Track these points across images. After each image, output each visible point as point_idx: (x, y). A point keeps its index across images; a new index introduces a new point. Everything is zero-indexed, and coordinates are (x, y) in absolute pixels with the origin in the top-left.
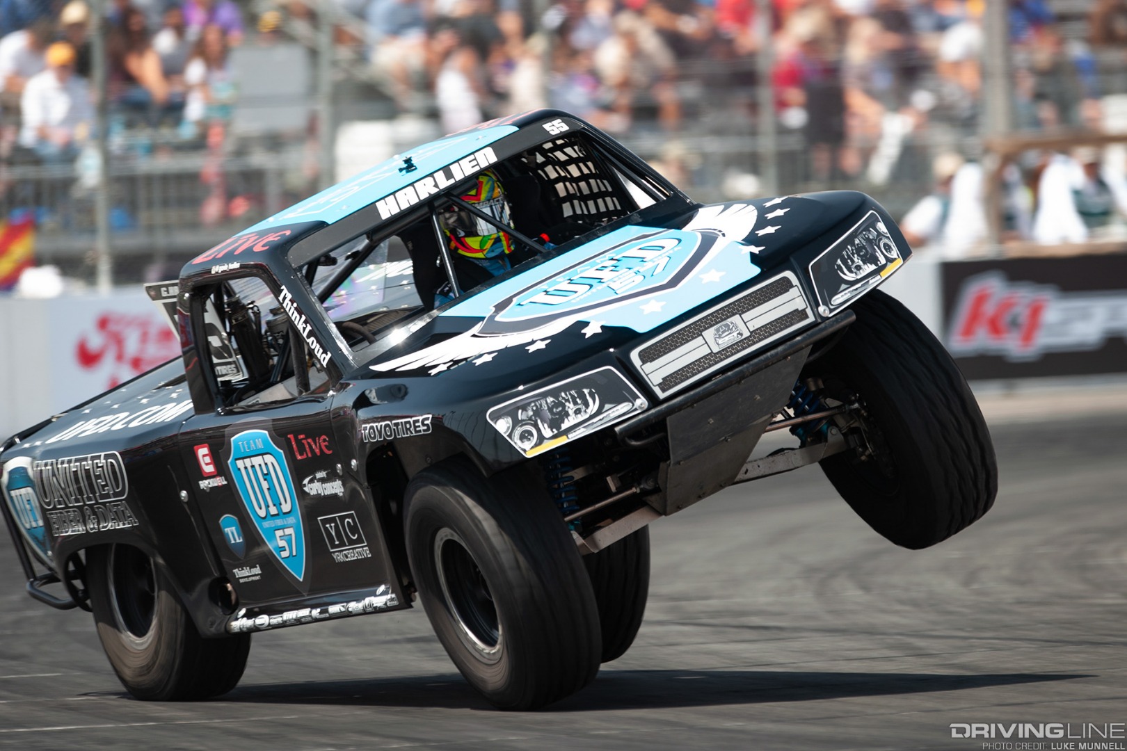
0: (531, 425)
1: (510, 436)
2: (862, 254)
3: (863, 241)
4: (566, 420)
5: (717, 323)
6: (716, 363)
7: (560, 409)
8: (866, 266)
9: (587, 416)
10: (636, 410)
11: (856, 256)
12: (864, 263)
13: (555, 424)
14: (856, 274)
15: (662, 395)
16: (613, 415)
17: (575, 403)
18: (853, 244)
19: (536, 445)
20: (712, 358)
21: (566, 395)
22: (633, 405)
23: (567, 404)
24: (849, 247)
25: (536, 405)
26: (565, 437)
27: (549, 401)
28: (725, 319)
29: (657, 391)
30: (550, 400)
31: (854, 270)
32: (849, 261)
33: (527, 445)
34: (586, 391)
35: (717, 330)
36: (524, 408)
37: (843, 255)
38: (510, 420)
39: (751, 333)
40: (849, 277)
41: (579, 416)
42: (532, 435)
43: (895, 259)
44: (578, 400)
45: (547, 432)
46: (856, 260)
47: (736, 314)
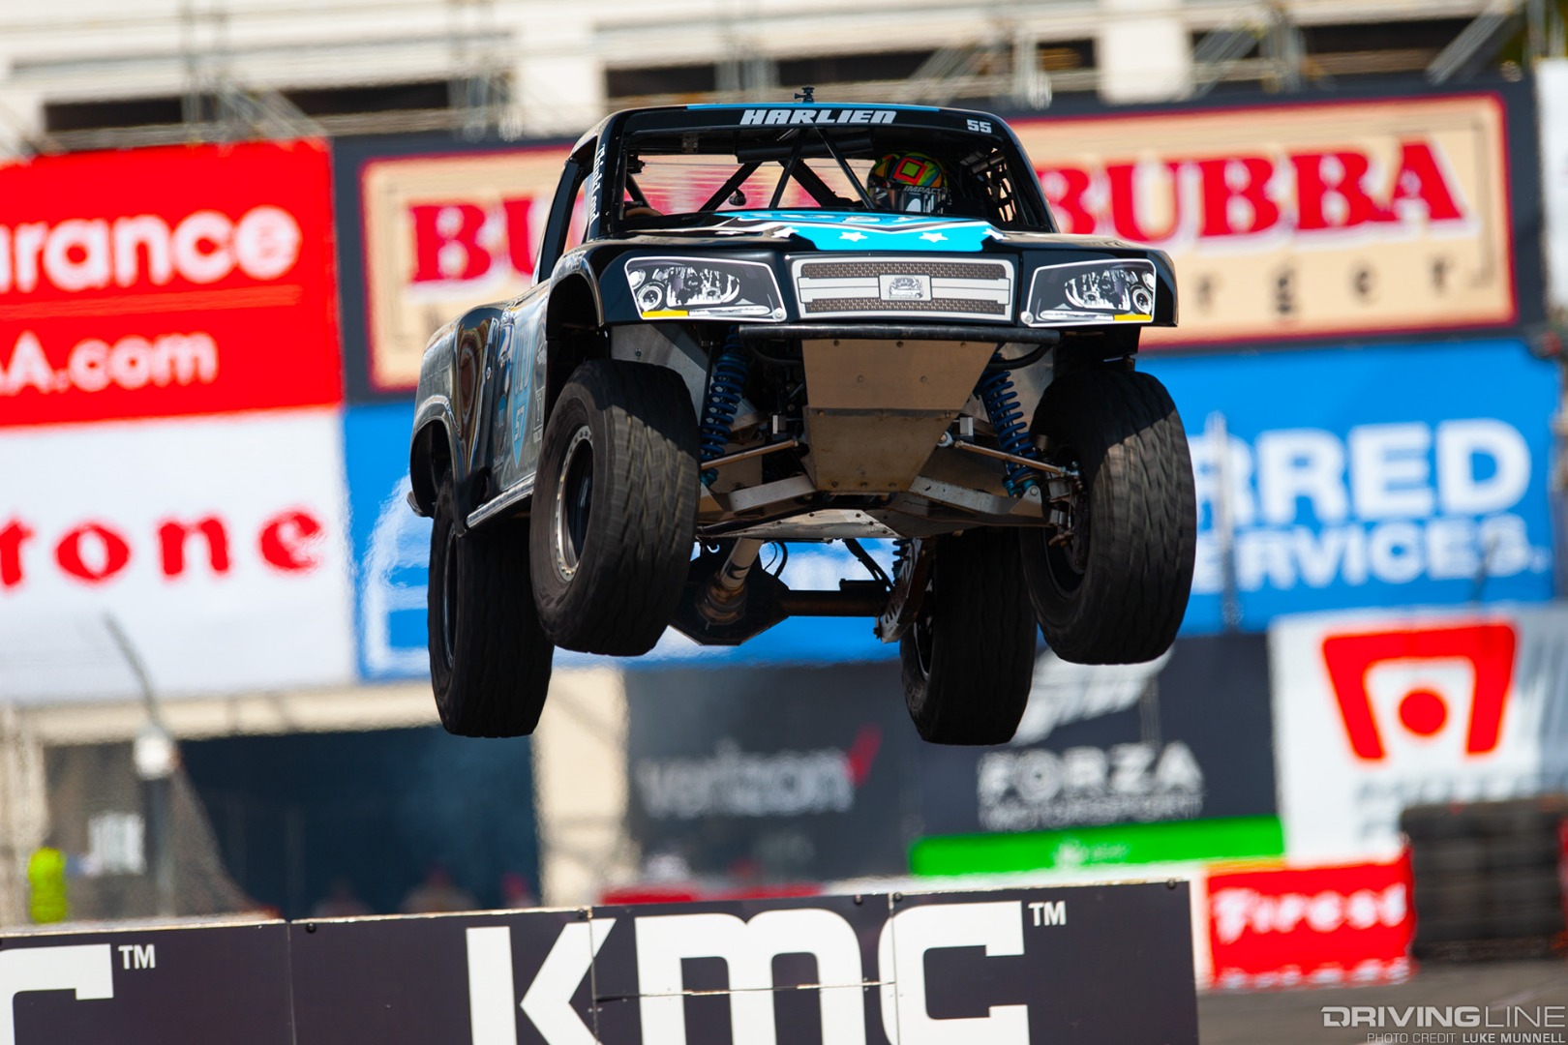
0: (660, 287)
1: (636, 291)
2: (1104, 287)
3: (1114, 277)
4: (696, 296)
5: (902, 273)
6: (878, 309)
7: (696, 283)
8: (1102, 301)
9: (718, 302)
10: (771, 317)
11: (1096, 285)
12: (1102, 297)
13: (683, 296)
14: (1086, 301)
15: (803, 314)
16: (744, 312)
17: (713, 284)
18: (1100, 273)
19: (655, 309)
20: (877, 302)
21: (709, 273)
22: (771, 312)
23: (705, 282)
24: (1094, 274)
25: (674, 271)
26: (686, 312)
27: (689, 272)
28: (913, 274)
29: (802, 309)
30: (691, 271)
31: (1087, 298)
32: (1085, 287)
33: (647, 306)
34: (730, 278)
35: (898, 281)
36: (662, 269)
37: (1082, 279)
38: (644, 275)
39: (933, 299)
40: (1076, 301)
41: (710, 298)
42: (656, 298)
43: (1144, 314)
44: (717, 282)
45: (671, 301)
46: (1093, 289)
47: (927, 274)
